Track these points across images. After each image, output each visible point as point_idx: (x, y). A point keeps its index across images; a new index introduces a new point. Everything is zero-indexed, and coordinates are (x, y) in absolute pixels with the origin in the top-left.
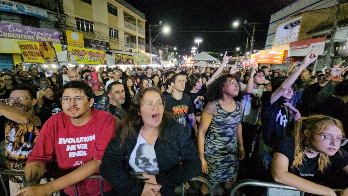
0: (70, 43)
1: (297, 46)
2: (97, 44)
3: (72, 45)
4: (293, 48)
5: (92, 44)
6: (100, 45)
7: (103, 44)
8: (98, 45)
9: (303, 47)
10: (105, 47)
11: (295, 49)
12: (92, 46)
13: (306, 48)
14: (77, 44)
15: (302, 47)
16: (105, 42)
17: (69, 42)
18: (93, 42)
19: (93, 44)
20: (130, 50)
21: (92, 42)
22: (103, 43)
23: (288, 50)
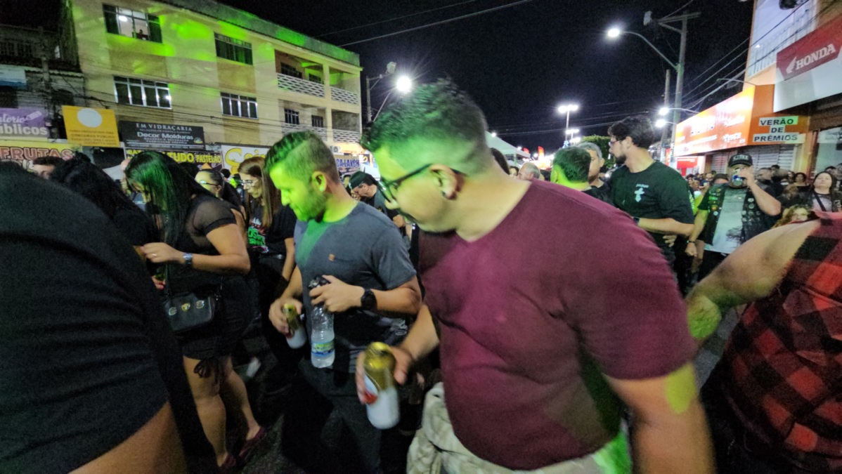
0: (75, 133)
1: (800, 58)
2: (161, 133)
3: (79, 138)
4: (789, 70)
5: (144, 132)
6: (170, 134)
7: (181, 131)
8: (163, 135)
10: (191, 138)
11: (795, 72)
12: (143, 137)
14: (96, 134)
16: (188, 127)
17: (70, 131)
18: (148, 128)
19: (148, 133)
21: (144, 128)
22: (183, 128)
23: (774, 85)
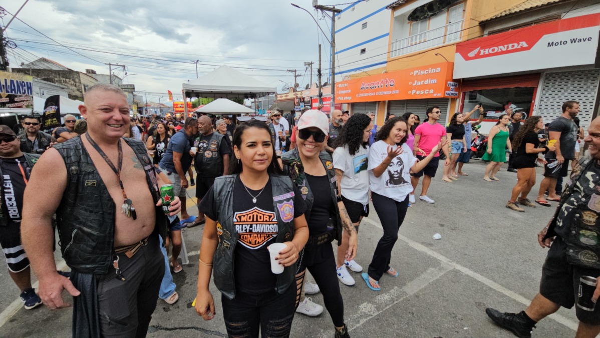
1: (483, 48)
4: (471, 54)
9: (510, 48)
11: (478, 56)
13: (522, 49)
15: (504, 49)
23: (453, 63)
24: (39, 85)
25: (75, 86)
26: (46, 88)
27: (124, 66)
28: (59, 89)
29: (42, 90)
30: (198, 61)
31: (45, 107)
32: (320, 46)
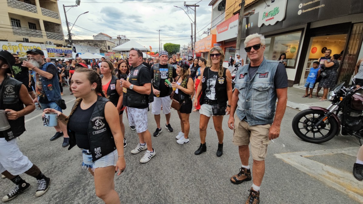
9: (225, 29)
11: (220, 32)
13: (227, 30)
20: (23, 39)
23: (216, 35)
24: (87, 48)
25: (105, 46)
26: (90, 49)
27: (125, 36)
28: (95, 49)
29: (88, 50)
30: (160, 30)
31: (76, 57)
32: (192, 24)
